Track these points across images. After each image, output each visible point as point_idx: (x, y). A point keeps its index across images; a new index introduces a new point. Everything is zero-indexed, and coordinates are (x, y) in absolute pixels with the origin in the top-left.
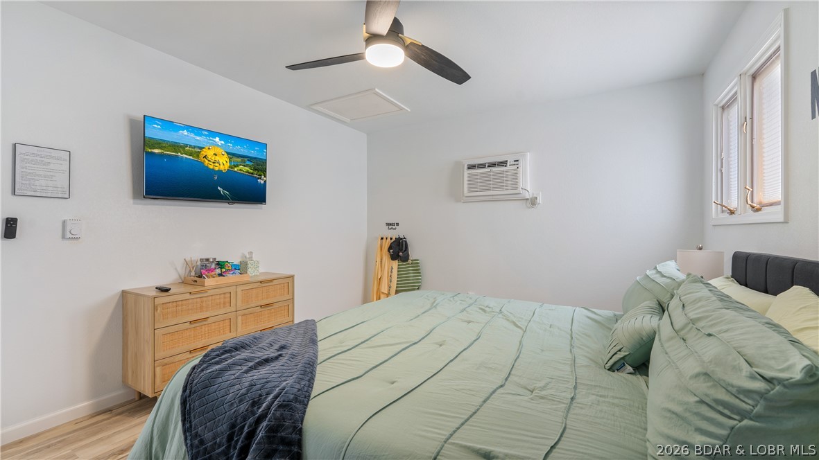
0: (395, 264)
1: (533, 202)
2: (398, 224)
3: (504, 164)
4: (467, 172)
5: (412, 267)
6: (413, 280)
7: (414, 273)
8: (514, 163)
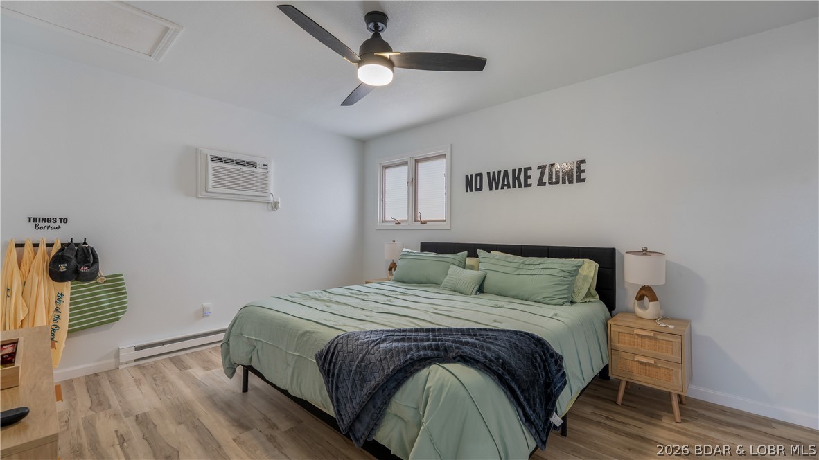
0: (66, 288)
1: (275, 205)
2: (65, 221)
3: (252, 165)
4: (211, 164)
5: (105, 287)
6: (110, 306)
7: (109, 296)
8: (263, 167)
